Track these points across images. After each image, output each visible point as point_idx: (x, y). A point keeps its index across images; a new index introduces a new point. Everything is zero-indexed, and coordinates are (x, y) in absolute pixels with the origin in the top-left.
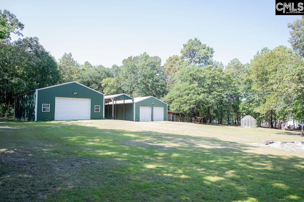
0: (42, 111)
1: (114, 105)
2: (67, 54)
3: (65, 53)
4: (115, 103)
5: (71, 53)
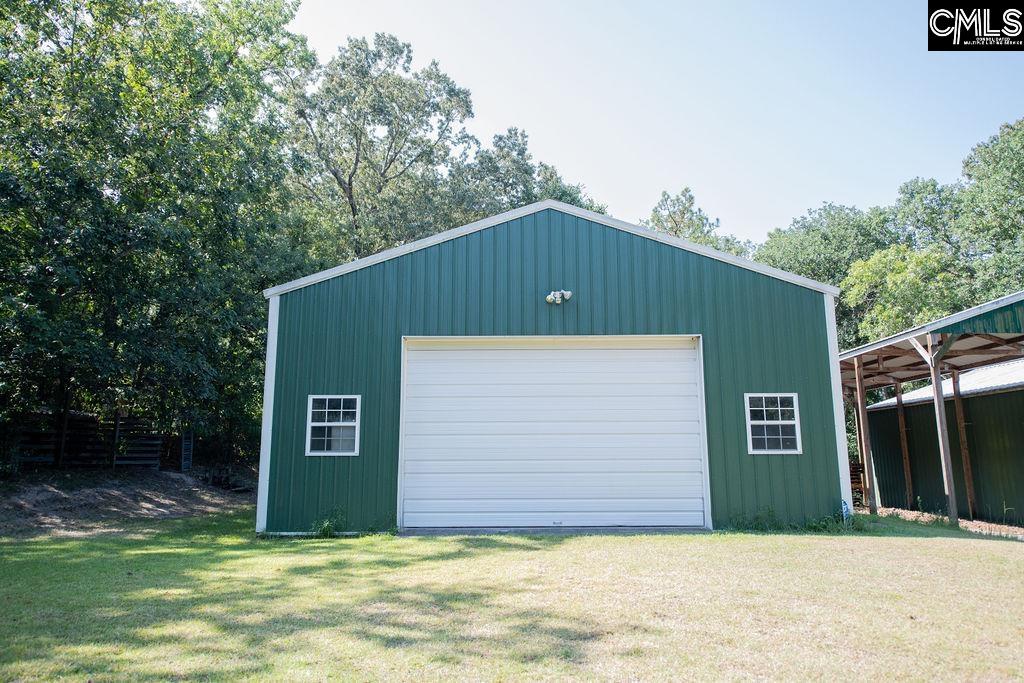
0: (308, 452)
1: (949, 403)
2: (673, 197)
3: (664, 193)
4: (948, 388)
5: (687, 190)
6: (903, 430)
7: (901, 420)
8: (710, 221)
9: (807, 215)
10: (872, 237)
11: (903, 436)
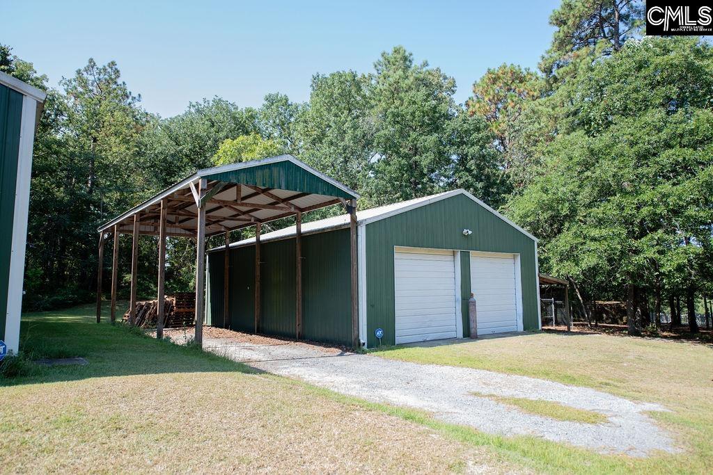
6: (227, 267)
7: (227, 259)
8: (133, 95)
9: (201, 102)
10: (243, 126)
11: (227, 272)
